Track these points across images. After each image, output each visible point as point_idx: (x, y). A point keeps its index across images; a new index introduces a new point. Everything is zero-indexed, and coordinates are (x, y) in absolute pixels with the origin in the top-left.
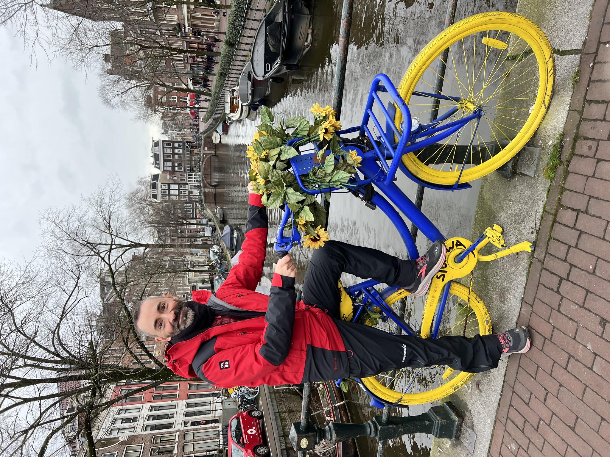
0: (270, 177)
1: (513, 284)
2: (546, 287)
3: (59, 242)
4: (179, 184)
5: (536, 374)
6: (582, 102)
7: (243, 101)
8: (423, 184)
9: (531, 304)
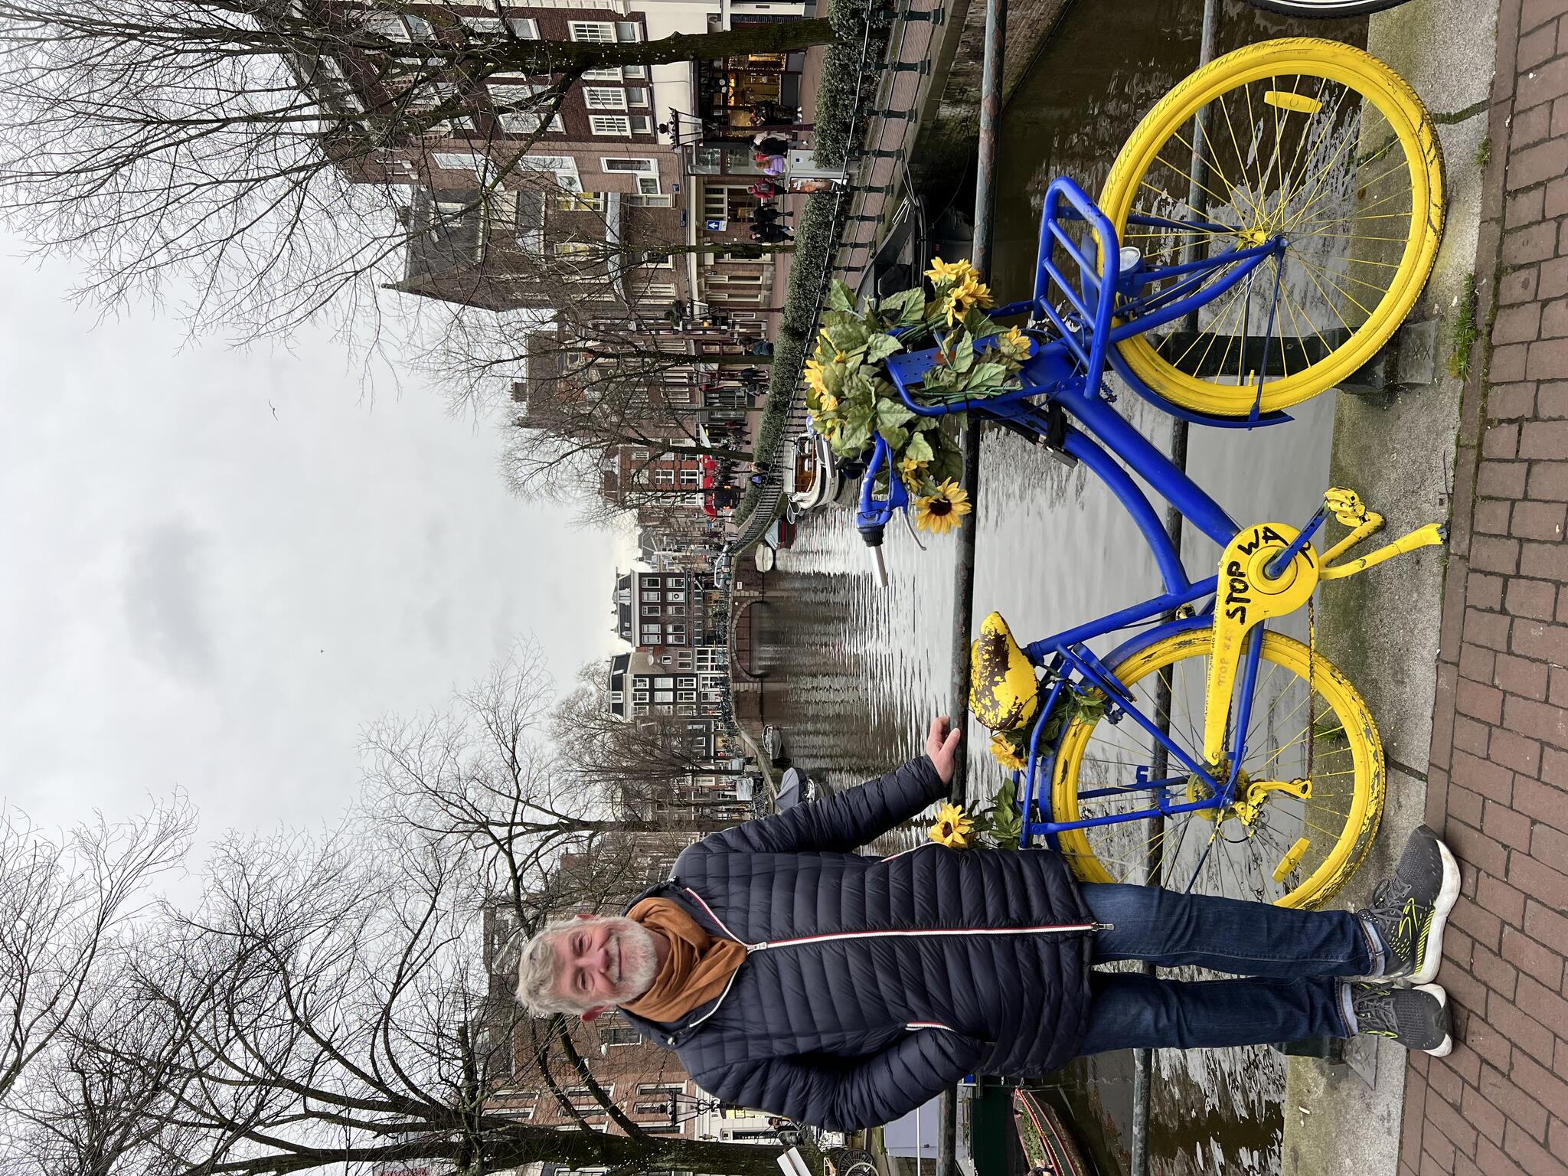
0: (846, 390)
1: (1416, 631)
2: (1479, 610)
3: (400, 798)
4: (675, 676)
5: (1482, 820)
6: (1501, 198)
8: (1185, 416)
9: (1455, 660)
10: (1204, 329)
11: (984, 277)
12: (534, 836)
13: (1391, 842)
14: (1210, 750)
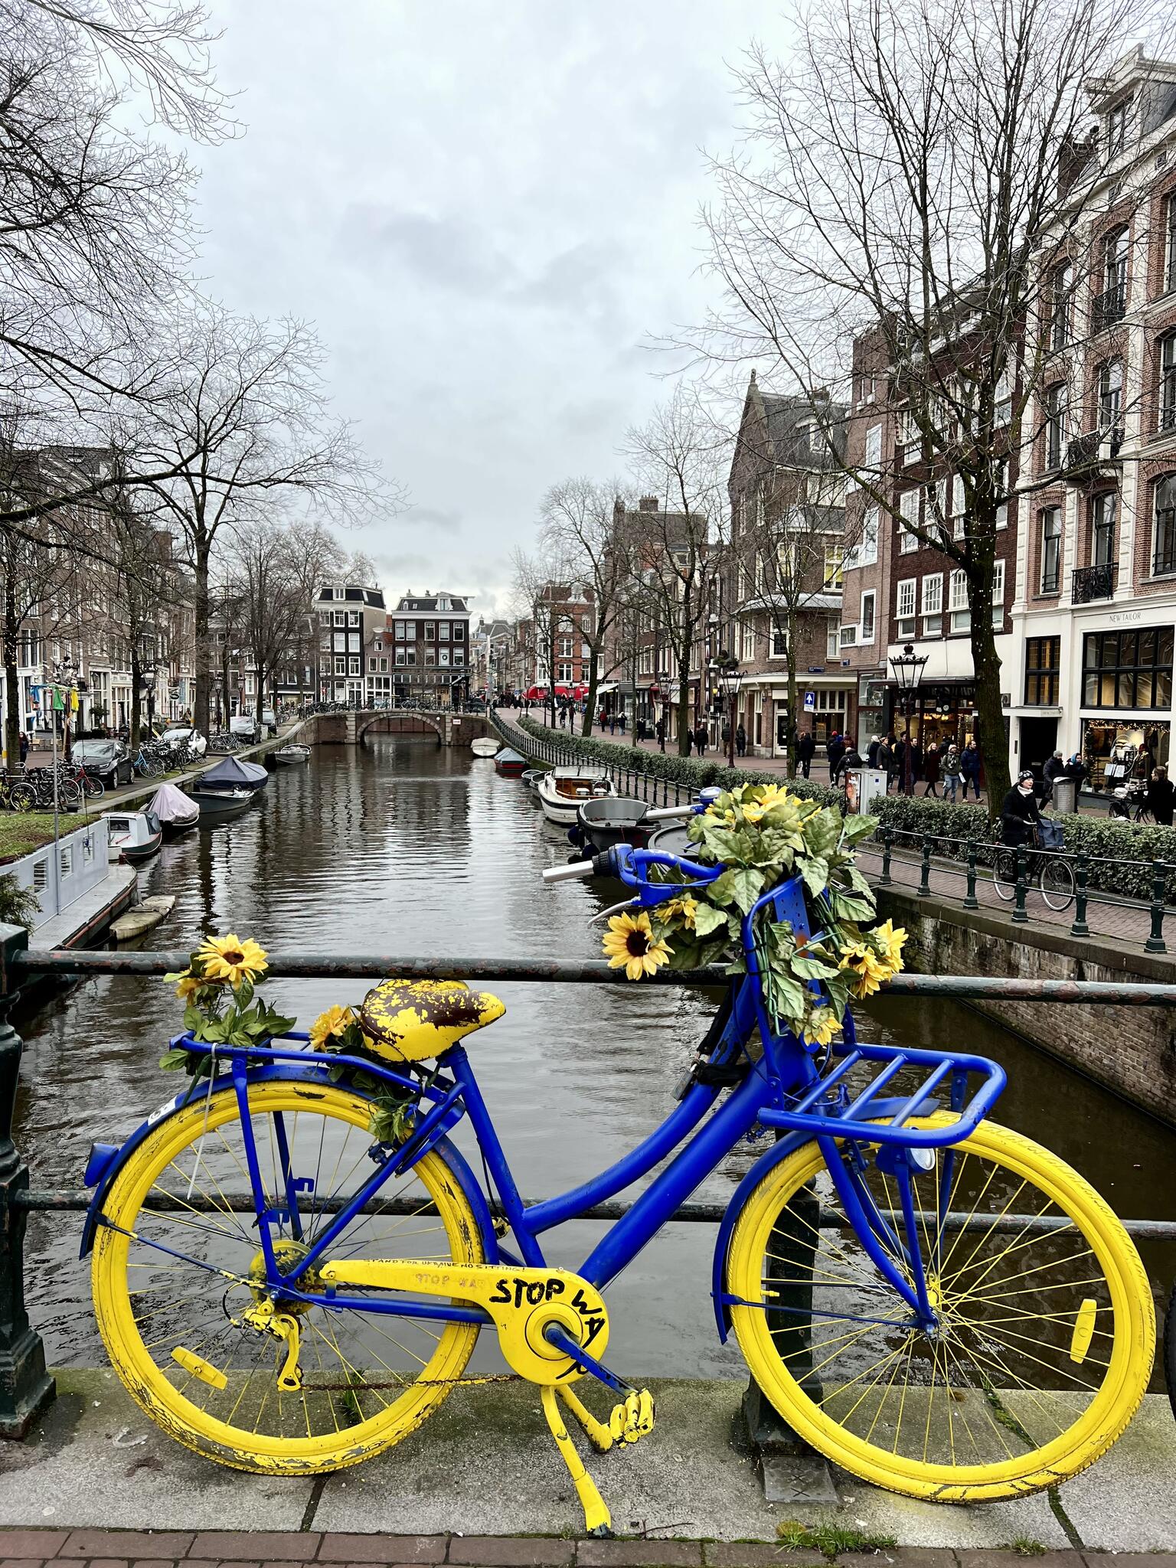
1: (481, 1503)
4: (362, 654)
7: (587, 809)
8: (728, 1218)
9: (452, 1559)
10: (822, 1233)
11: (887, 988)
12: (191, 503)
13: (224, 1488)
14: (338, 1269)
